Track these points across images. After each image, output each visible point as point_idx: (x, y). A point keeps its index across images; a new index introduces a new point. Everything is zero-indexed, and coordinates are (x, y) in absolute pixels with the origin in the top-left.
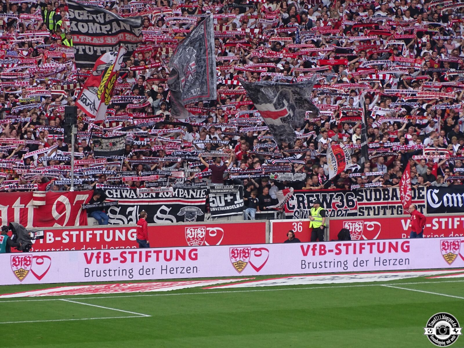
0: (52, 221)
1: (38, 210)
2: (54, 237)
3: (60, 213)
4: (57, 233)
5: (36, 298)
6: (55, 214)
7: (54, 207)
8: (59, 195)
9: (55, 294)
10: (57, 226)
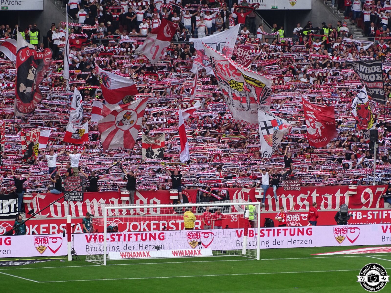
0: (361, 205)
1: (352, 197)
2: (362, 215)
3: (366, 200)
4: (365, 213)
5: (350, 255)
6: (363, 200)
7: (362, 195)
8: (365, 188)
9: (362, 253)
10: (364, 208)
